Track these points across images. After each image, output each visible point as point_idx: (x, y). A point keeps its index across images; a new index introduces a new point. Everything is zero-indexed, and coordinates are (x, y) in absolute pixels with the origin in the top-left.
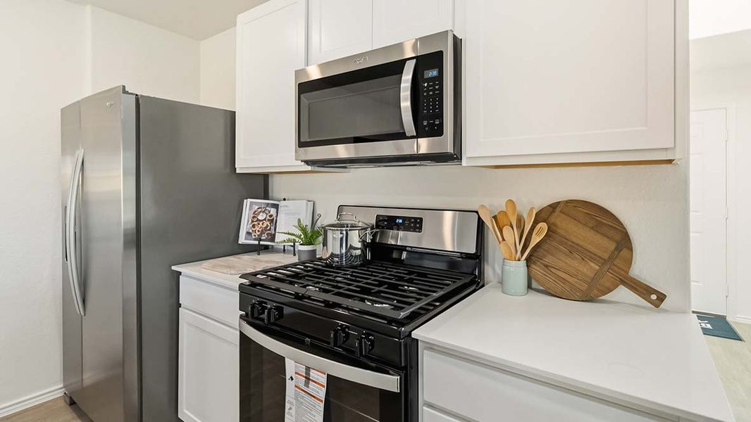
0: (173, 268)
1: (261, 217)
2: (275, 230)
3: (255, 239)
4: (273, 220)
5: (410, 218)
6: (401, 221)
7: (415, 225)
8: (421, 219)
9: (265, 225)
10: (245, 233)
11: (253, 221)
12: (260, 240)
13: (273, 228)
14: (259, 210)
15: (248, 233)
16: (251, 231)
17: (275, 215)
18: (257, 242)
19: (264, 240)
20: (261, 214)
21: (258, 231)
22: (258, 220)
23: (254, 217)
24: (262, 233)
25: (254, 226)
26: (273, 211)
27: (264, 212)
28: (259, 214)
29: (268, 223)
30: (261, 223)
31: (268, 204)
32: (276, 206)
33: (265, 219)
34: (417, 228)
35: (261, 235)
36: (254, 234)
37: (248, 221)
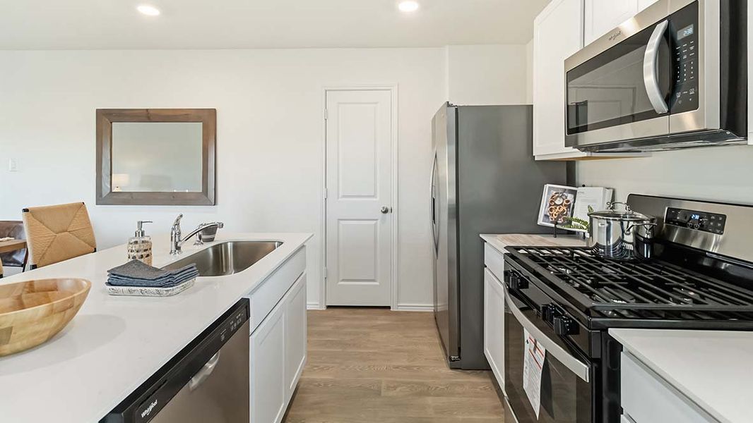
0: (481, 235)
1: (558, 202)
2: (572, 216)
3: (552, 222)
4: (569, 206)
5: (709, 215)
6: (697, 217)
7: (715, 224)
8: (724, 217)
9: (561, 210)
10: (543, 215)
11: (550, 205)
12: (556, 223)
13: (569, 213)
14: (557, 195)
15: (546, 216)
16: (548, 214)
17: (572, 201)
18: (553, 225)
19: (560, 224)
20: (558, 199)
21: (555, 215)
22: (555, 204)
23: (551, 202)
24: (559, 217)
25: (551, 210)
26: (570, 197)
27: (561, 197)
28: (556, 199)
29: (565, 208)
30: (558, 207)
31: (565, 189)
32: (574, 193)
33: (562, 204)
34: (719, 228)
35: (557, 219)
36: (551, 217)
37: (546, 205)
